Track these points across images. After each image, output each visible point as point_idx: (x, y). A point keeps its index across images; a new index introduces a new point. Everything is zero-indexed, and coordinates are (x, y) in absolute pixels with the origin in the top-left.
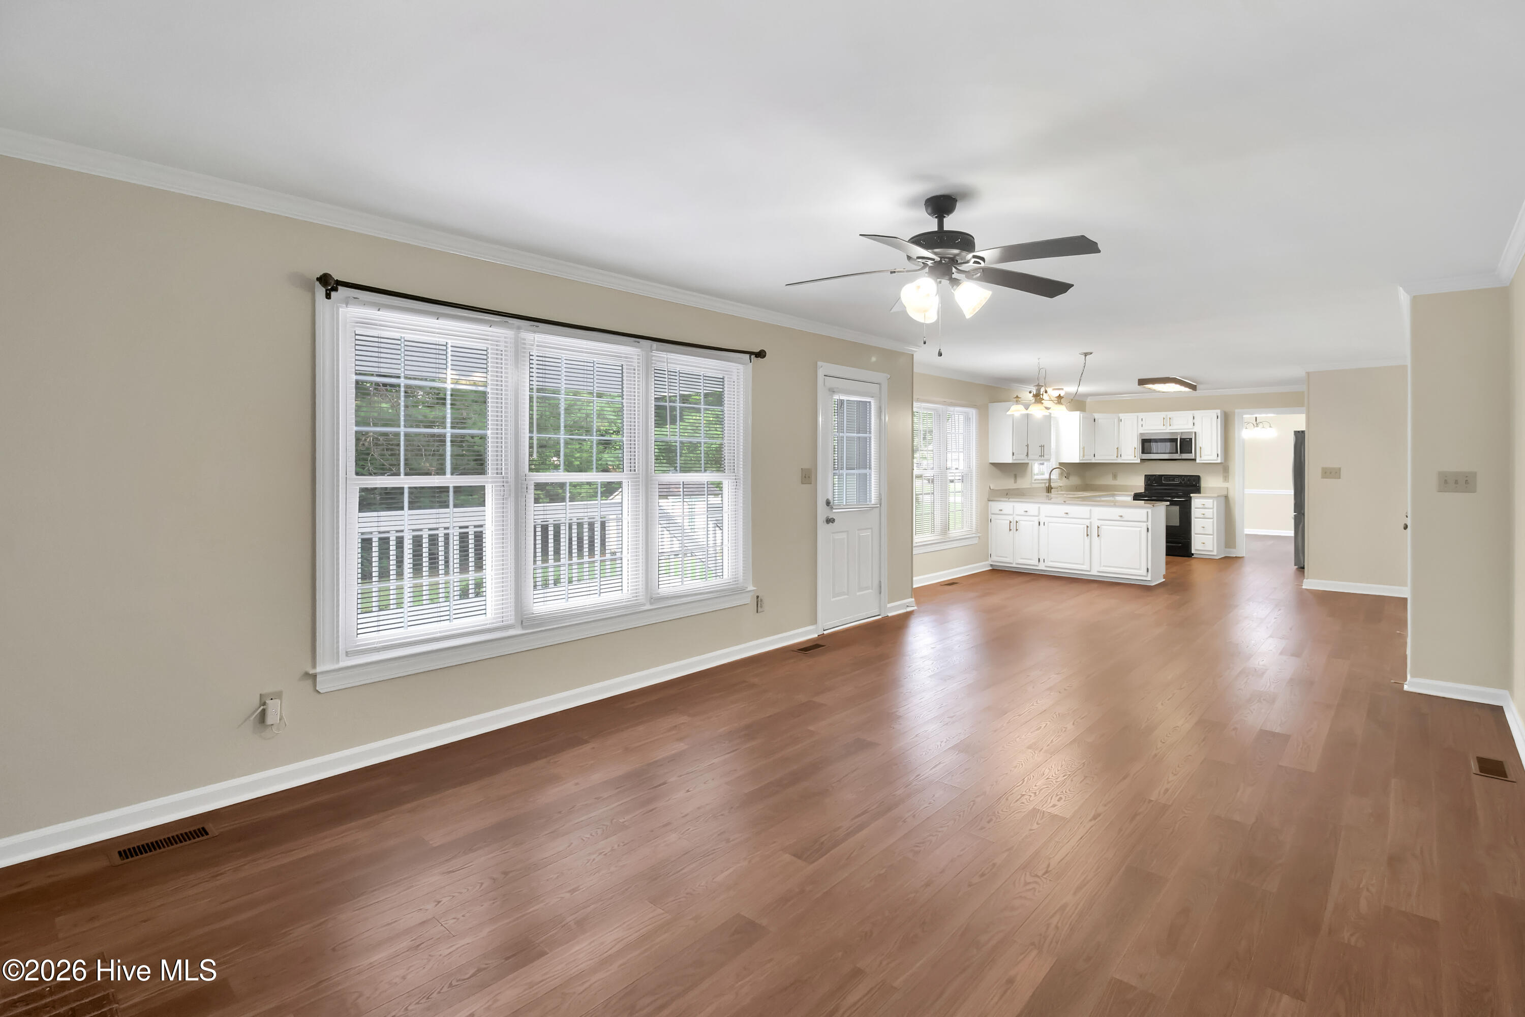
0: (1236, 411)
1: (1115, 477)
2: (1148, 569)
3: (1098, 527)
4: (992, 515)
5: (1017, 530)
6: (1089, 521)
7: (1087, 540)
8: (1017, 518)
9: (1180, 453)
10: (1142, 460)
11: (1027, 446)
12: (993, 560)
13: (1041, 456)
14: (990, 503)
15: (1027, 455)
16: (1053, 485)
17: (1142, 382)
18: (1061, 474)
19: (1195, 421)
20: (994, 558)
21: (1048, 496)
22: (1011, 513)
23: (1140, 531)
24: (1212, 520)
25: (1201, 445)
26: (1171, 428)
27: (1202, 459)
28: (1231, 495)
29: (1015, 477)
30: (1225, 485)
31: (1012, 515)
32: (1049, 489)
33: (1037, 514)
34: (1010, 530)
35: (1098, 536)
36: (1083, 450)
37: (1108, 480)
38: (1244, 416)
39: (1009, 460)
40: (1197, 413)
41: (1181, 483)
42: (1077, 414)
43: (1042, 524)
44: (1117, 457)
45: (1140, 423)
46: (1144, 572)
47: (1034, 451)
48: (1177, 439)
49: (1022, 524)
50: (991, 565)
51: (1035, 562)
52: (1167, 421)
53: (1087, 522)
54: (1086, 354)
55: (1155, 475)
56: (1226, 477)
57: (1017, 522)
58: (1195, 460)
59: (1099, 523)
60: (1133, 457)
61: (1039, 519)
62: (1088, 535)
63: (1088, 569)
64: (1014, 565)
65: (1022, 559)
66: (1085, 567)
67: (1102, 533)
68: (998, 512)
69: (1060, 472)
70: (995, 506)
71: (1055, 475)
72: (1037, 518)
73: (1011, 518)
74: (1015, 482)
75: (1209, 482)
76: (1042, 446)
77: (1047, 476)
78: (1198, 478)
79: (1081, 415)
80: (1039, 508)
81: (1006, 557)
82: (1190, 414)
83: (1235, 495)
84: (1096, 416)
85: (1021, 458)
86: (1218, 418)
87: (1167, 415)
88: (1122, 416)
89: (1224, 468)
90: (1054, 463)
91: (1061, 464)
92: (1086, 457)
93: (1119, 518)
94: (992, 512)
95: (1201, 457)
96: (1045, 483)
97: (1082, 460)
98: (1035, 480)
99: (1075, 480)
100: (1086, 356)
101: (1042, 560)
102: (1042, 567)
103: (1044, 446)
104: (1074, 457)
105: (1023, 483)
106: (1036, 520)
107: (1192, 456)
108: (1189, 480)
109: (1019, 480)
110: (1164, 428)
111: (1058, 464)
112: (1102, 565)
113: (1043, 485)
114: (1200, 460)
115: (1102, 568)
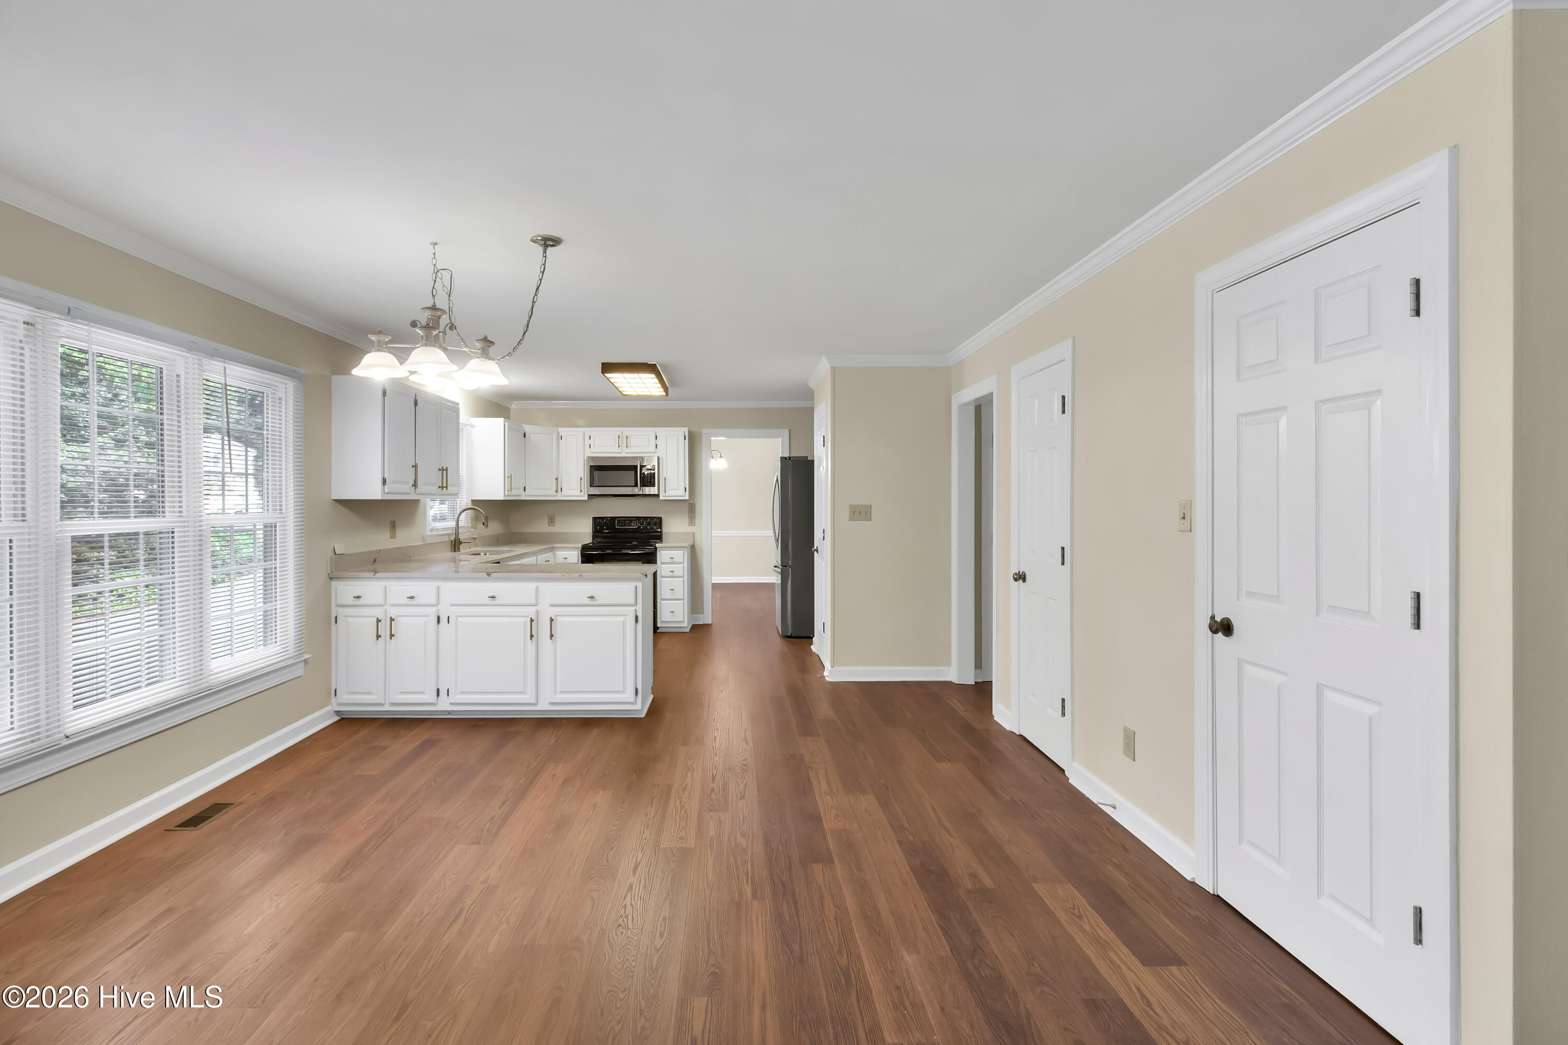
0: (704, 431)
1: (551, 521)
2: (637, 690)
3: (552, 620)
4: (340, 610)
5: (392, 636)
6: (534, 609)
7: (531, 646)
8: (393, 612)
9: (641, 486)
10: (590, 496)
11: (415, 467)
12: (340, 701)
13: (442, 487)
14: (334, 584)
15: (415, 485)
16: (461, 537)
17: (607, 368)
18: (476, 519)
19: (658, 442)
20: (344, 697)
21: (454, 560)
22: (381, 601)
23: (624, 623)
24: (682, 579)
25: (665, 476)
26: (628, 450)
27: (667, 494)
28: (697, 543)
29: (393, 525)
30: (691, 529)
31: (381, 605)
32: (456, 545)
33: (434, 602)
34: (378, 637)
35: (552, 636)
36: (509, 478)
37: (542, 527)
38: (712, 439)
39: (375, 492)
40: (661, 431)
41: (639, 527)
42: (498, 423)
43: (444, 620)
44: (557, 491)
45: (588, 442)
46: (629, 695)
47: (429, 477)
48: (637, 466)
49: (401, 627)
50: (338, 713)
51: (430, 697)
52: (622, 441)
53: (531, 612)
54: (549, 242)
55: (606, 518)
56: (692, 519)
57: (392, 620)
58: (658, 496)
59: (552, 612)
60: (577, 492)
61: (438, 611)
62: (532, 636)
63: (533, 701)
64: (387, 708)
65: (402, 693)
66: (528, 697)
67: (558, 631)
68: (350, 601)
69: (473, 516)
70: (345, 590)
71: (465, 520)
72: (434, 609)
73: (379, 613)
74: (393, 536)
75: (673, 527)
76: (442, 470)
77: (453, 524)
78: (658, 522)
79: (506, 423)
80: (438, 588)
81: (370, 693)
82: (650, 432)
83: (702, 543)
84: (528, 428)
85: (400, 490)
86: (685, 439)
87: (622, 433)
88: (562, 431)
89: (689, 507)
90: (464, 501)
91: (474, 502)
92: (514, 492)
93: (588, 601)
94: (340, 602)
95: (665, 491)
96: (449, 535)
97: (508, 496)
98: (432, 530)
99: (495, 528)
100: (546, 246)
101: (443, 693)
102: (444, 705)
103: (447, 470)
104: (497, 493)
105: (406, 538)
106: (432, 612)
107: (652, 490)
108: (649, 524)
109: (400, 533)
110: (619, 450)
111: (470, 502)
112: (558, 691)
113: (446, 539)
114: (664, 496)
115: (558, 696)
